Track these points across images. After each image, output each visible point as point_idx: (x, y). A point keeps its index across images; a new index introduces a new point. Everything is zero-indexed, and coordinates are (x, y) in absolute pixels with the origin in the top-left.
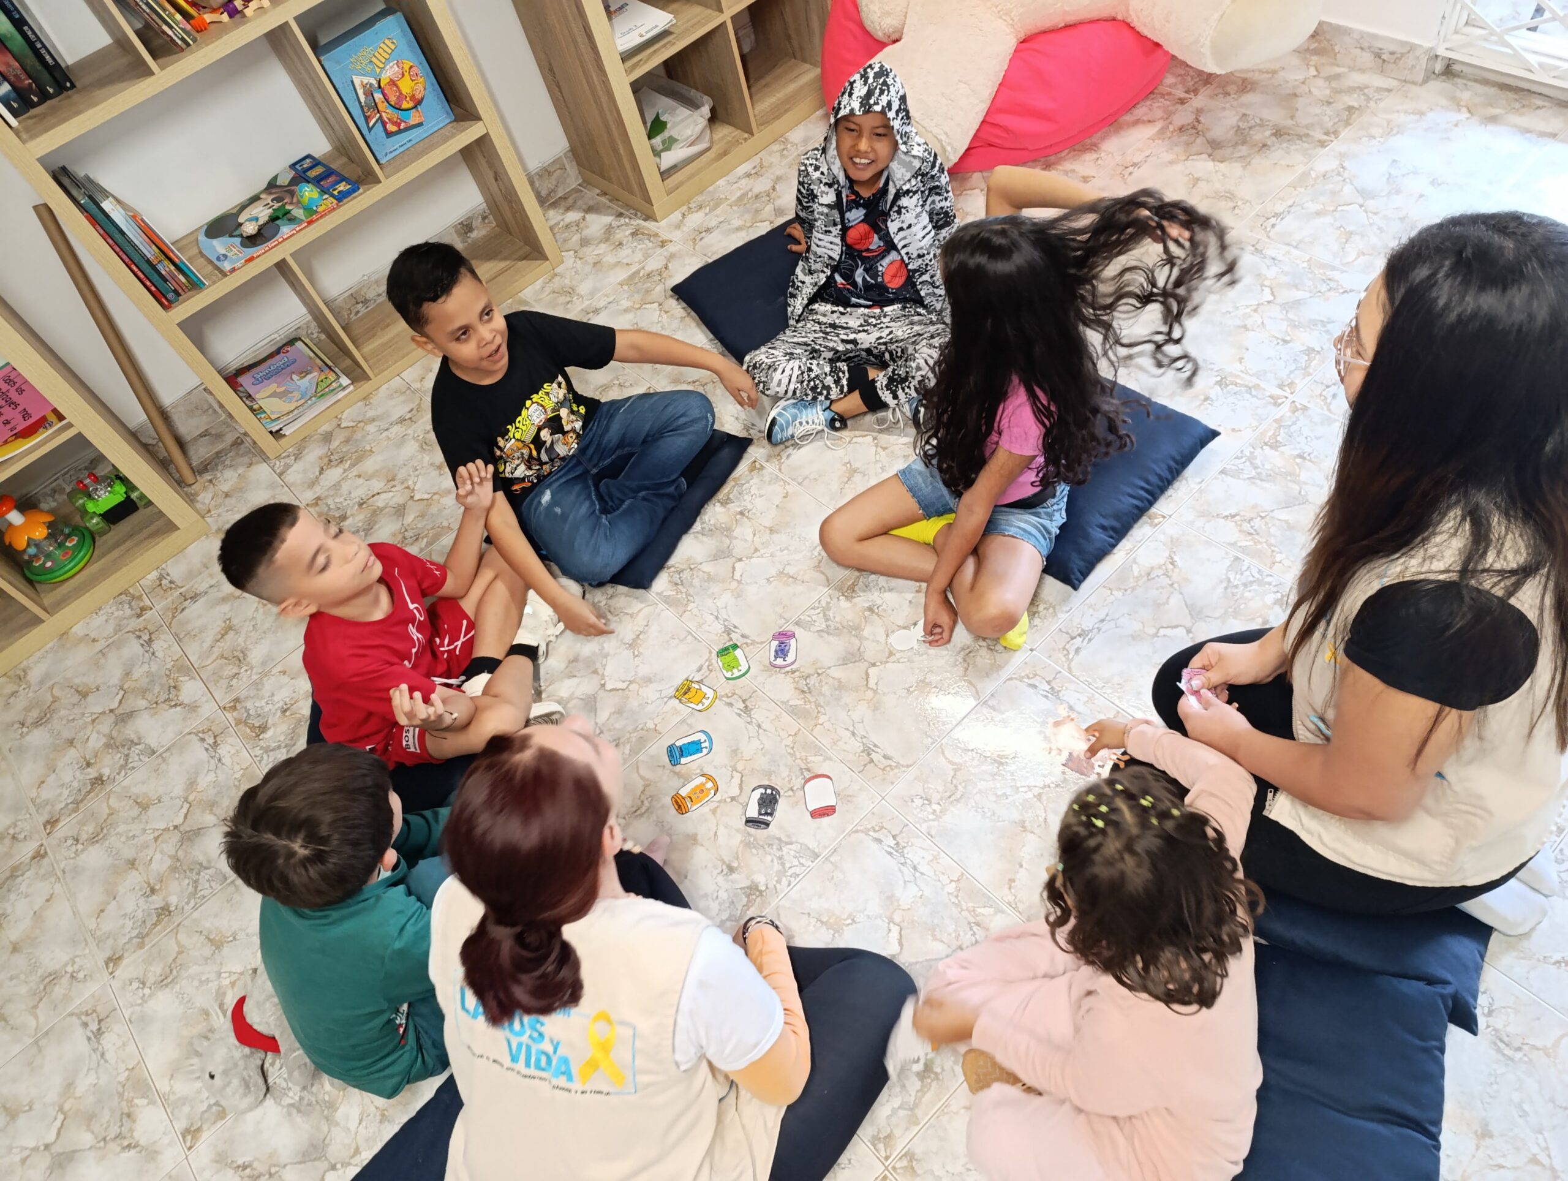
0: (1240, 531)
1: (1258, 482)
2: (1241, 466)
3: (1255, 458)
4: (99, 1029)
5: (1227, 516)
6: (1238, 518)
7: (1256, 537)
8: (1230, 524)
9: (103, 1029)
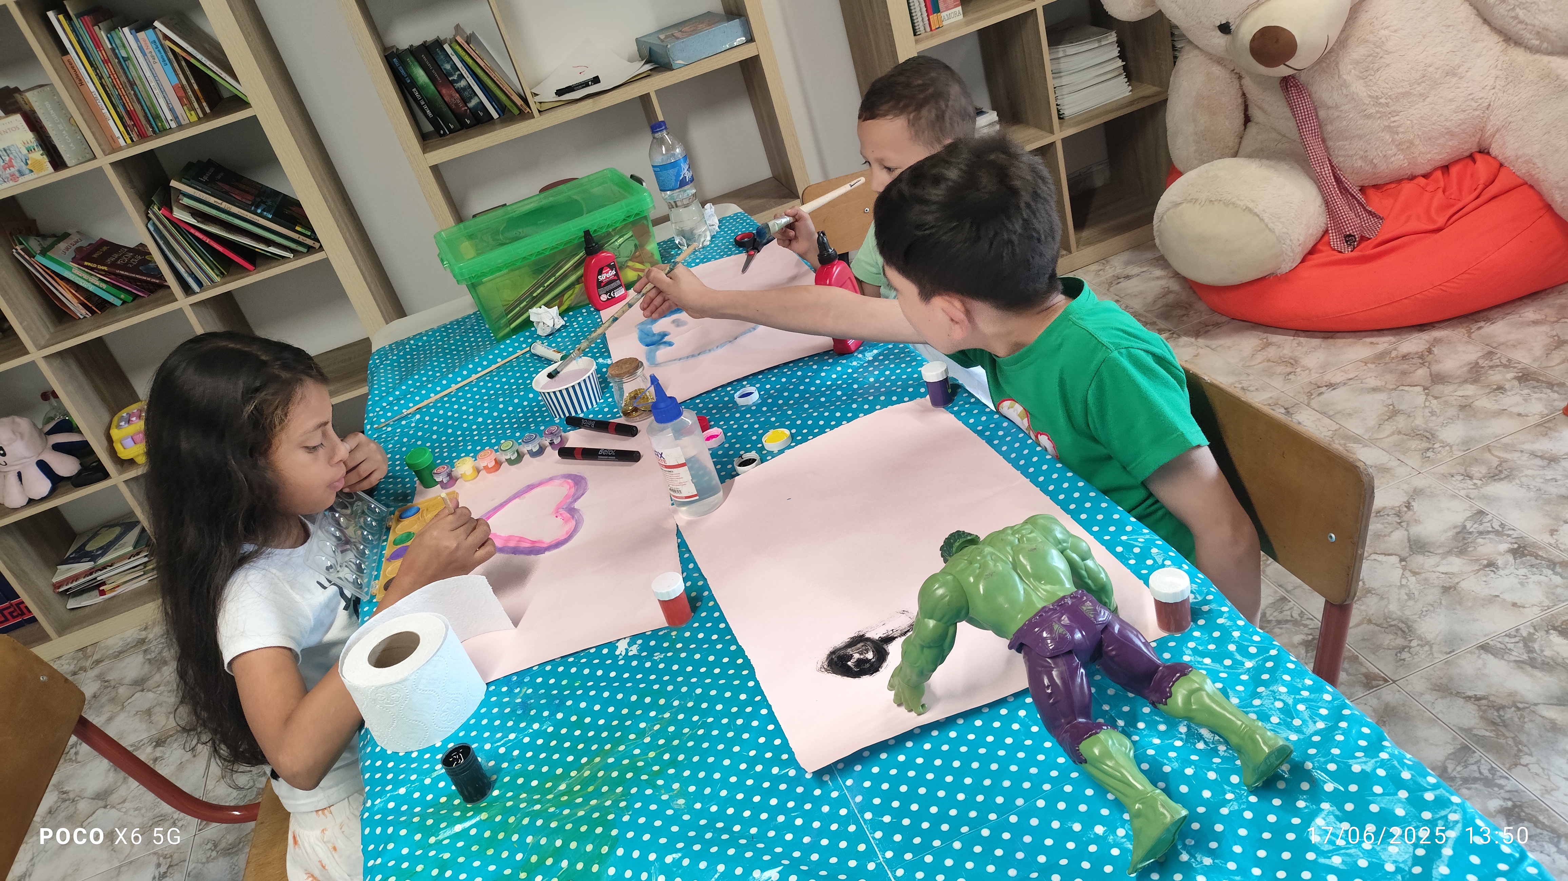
0: (1482, 717)
1: (1529, 669)
2: (1510, 646)
3: (1534, 641)
4: (165, 873)
5: (1470, 698)
6: (1484, 702)
7: (1501, 729)
8: (1471, 707)
9: (168, 874)
